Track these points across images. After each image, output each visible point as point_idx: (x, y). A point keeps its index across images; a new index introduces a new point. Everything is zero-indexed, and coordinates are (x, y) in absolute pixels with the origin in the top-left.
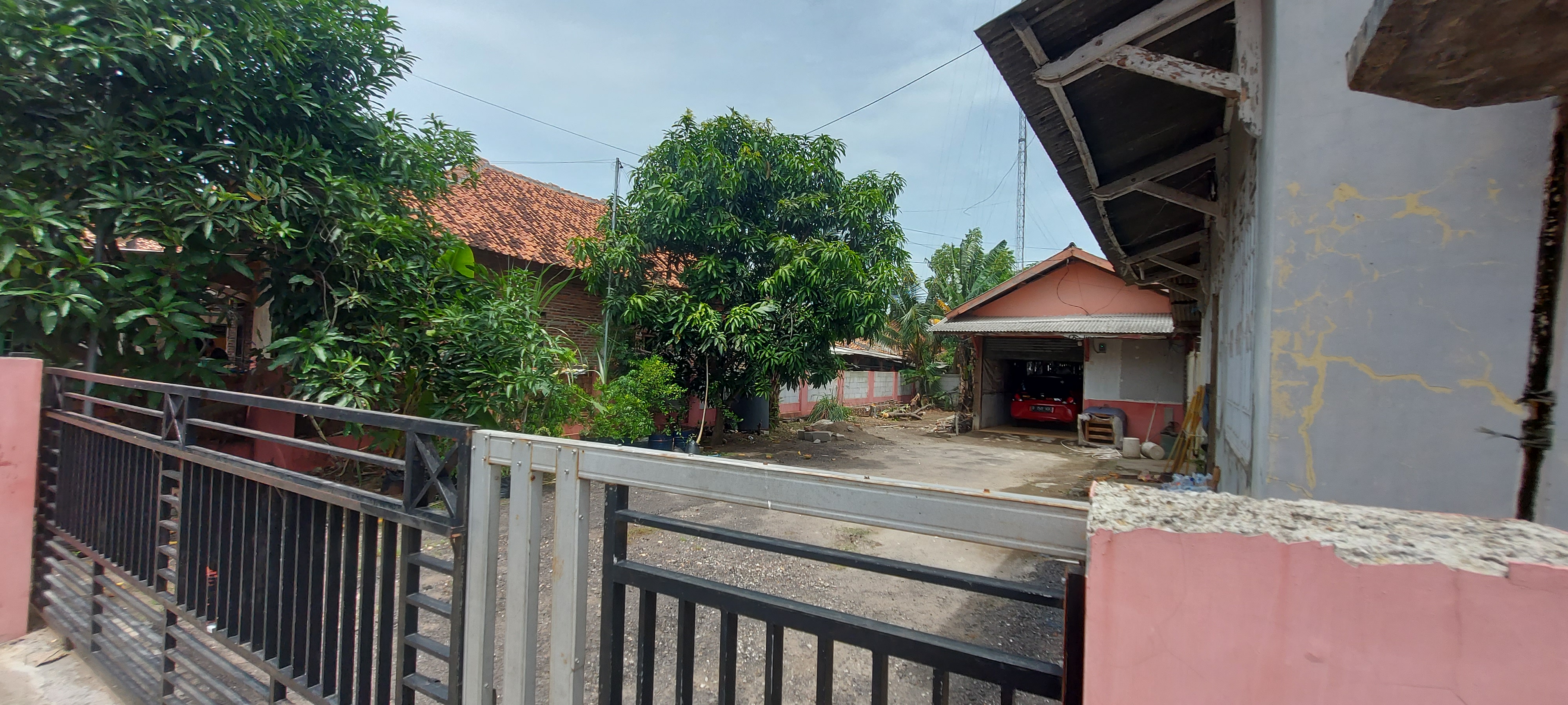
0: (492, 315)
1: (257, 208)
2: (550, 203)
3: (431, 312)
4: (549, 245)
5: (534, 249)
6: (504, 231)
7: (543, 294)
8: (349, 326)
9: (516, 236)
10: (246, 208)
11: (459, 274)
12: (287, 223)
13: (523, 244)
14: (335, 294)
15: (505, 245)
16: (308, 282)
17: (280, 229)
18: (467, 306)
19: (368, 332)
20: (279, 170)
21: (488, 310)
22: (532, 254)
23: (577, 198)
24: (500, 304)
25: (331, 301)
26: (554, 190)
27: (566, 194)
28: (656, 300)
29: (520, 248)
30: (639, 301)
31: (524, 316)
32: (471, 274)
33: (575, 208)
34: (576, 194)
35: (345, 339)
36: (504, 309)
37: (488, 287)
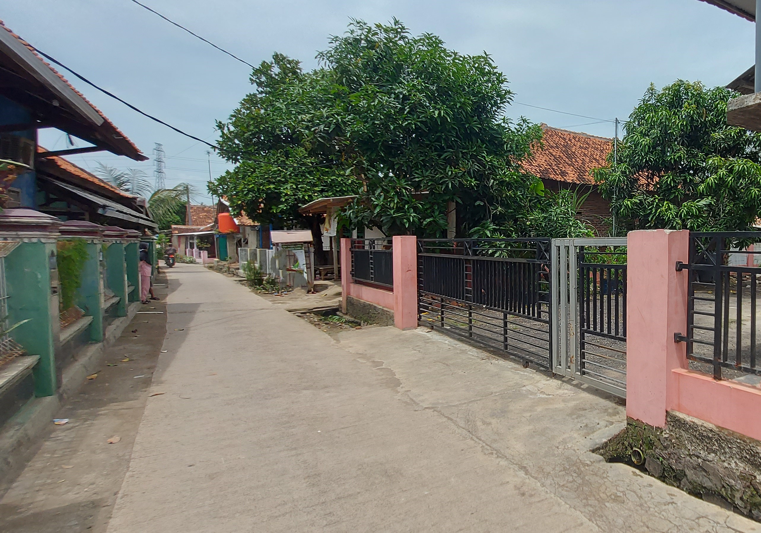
0: (553, 214)
1: (464, 174)
2: (582, 145)
3: (528, 214)
4: (581, 172)
5: (573, 176)
6: (557, 167)
7: (577, 201)
8: (496, 222)
9: (564, 169)
10: (459, 175)
11: (537, 194)
12: (474, 179)
13: (567, 173)
14: (491, 208)
15: (558, 175)
16: (482, 204)
17: (472, 182)
18: (543, 211)
19: (504, 224)
20: (469, 156)
21: (552, 211)
22: (572, 179)
23: (597, 139)
24: (557, 208)
25: (490, 212)
26: (584, 136)
27: (591, 138)
28: (638, 202)
29: (566, 176)
30: (629, 202)
31: (568, 214)
32: (543, 194)
33: (597, 146)
34: (597, 137)
35: (496, 227)
36: (558, 211)
37: (551, 200)
